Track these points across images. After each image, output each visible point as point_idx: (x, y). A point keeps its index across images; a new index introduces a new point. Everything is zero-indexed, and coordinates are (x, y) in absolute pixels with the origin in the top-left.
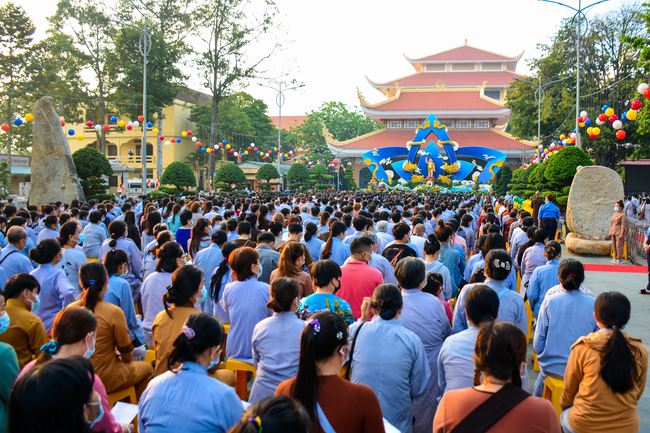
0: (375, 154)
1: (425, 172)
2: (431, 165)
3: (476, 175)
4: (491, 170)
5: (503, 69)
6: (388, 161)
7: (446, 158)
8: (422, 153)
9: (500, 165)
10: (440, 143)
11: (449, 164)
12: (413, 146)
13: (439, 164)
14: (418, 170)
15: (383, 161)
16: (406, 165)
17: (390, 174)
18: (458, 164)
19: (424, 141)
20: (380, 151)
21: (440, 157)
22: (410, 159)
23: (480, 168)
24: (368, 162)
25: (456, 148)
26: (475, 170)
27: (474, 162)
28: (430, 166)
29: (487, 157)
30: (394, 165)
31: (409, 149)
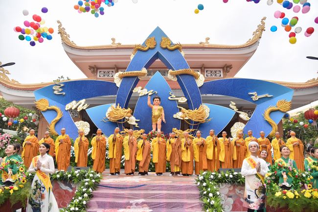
1: (145, 123)
2: (157, 110)
3: (237, 128)
6: (82, 105)
7: (183, 100)
8: (139, 91)
9: (284, 108)
10: (171, 74)
11: (189, 110)
12: (125, 79)
13: (170, 108)
14: (133, 121)
15: (73, 105)
16: (112, 110)
17: (84, 127)
18: (206, 109)
21: (172, 97)
22: (119, 102)
23: (243, 115)
24: (43, 104)
25: (200, 83)
26: (237, 119)
27: (233, 106)
28: (155, 113)
30: (91, 112)
31: (118, 85)
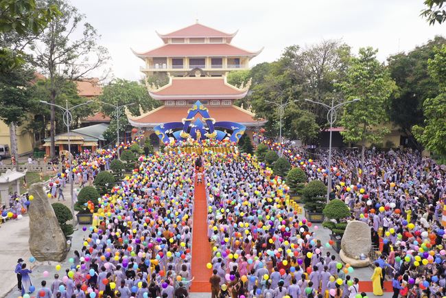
0: (162, 127)
2: (198, 133)
3: (227, 139)
4: (236, 137)
5: (224, 42)
6: (171, 131)
7: (207, 129)
8: (192, 125)
9: (242, 133)
10: (204, 119)
11: (210, 133)
12: (186, 122)
16: (182, 133)
17: (172, 140)
18: (215, 132)
19: (193, 118)
20: (165, 125)
21: (204, 128)
22: (185, 130)
23: (229, 135)
24: (158, 133)
25: (214, 123)
26: (226, 136)
27: (225, 131)
28: (198, 135)
29: (233, 128)
30: (174, 134)
31: (184, 123)
